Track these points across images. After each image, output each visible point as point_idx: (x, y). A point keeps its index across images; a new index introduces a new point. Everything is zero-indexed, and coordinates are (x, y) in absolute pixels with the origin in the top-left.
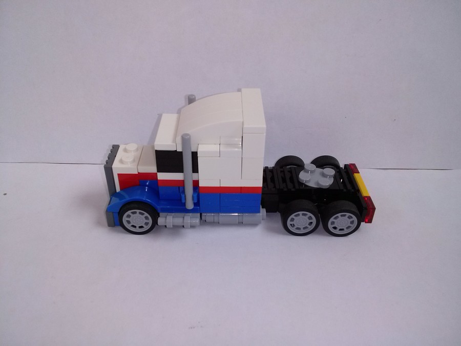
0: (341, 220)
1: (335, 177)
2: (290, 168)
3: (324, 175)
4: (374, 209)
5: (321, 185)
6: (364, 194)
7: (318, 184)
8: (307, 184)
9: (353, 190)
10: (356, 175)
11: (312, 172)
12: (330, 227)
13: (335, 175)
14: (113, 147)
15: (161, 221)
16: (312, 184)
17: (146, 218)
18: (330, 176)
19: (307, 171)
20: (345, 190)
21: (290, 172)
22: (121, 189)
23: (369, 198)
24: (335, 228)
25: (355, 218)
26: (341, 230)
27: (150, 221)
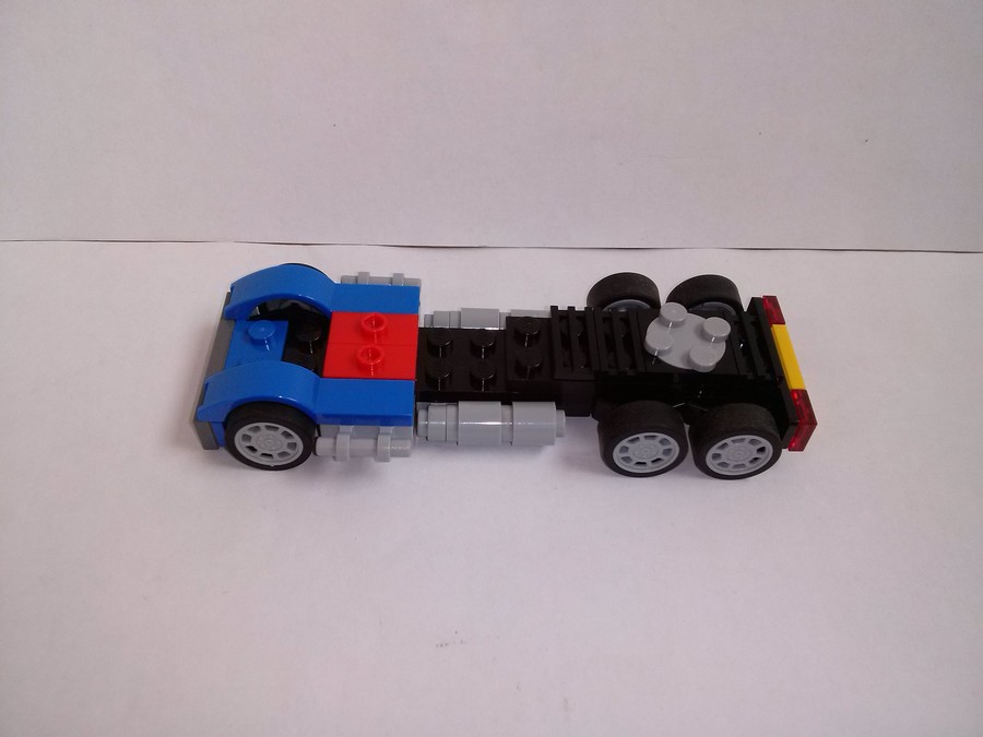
0: (735, 449)
1: (729, 341)
2: (630, 308)
3: (703, 335)
4: (813, 423)
5: (694, 364)
6: (794, 384)
7: (688, 359)
8: (663, 358)
9: (768, 377)
10: (776, 328)
11: (676, 325)
12: (711, 463)
13: (730, 336)
15: (322, 444)
16: (674, 360)
18: (718, 340)
19: (665, 323)
20: (750, 376)
21: (625, 319)
23: (803, 394)
24: (723, 465)
25: (766, 443)
26: (736, 466)
27: (300, 445)
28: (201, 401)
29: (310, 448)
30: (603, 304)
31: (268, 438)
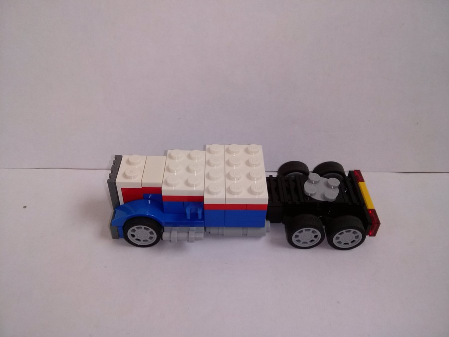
0: (346, 236)
1: (340, 187)
2: (295, 176)
3: (328, 186)
4: (378, 223)
5: (327, 198)
6: (369, 207)
7: (324, 196)
8: (313, 197)
9: (358, 204)
10: (361, 183)
11: (316, 183)
12: (335, 241)
13: (340, 185)
14: (116, 158)
15: (165, 235)
16: (318, 197)
17: (151, 233)
18: (334, 188)
19: (311, 182)
20: (350, 204)
21: (295, 181)
22: (125, 202)
23: (374, 211)
24: (340, 242)
25: (359, 234)
26: (345, 244)
27: (155, 236)
28: (113, 217)
29: (160, 237)
30: (285, 174)
31: (142, 233)
